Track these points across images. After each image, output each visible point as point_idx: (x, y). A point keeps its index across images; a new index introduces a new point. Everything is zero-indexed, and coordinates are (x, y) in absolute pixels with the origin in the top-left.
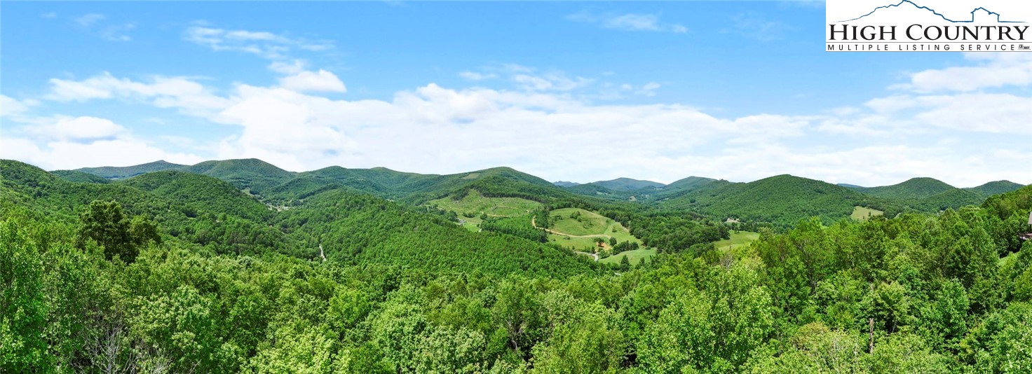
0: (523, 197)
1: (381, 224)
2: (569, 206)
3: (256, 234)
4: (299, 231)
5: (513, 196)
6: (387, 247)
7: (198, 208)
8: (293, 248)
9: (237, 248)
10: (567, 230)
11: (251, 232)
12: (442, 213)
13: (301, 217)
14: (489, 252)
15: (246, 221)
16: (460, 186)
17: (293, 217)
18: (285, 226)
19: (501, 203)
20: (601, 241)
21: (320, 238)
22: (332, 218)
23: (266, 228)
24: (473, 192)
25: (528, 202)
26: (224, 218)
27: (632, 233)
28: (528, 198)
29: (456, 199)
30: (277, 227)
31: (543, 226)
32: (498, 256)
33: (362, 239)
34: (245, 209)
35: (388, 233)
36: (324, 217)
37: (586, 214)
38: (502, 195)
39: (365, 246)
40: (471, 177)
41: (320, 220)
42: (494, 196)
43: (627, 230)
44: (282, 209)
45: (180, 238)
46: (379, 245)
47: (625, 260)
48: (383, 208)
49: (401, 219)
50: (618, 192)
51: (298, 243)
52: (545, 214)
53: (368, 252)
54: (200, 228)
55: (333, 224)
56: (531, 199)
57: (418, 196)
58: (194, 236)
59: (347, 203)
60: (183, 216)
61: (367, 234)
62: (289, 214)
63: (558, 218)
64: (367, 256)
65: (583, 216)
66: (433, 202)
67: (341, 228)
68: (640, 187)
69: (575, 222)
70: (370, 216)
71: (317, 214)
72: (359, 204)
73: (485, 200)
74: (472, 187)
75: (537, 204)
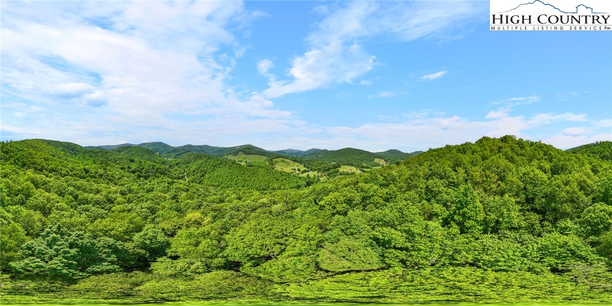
0: (259, 154)
1: (211, 164)
2: (279, 158)
3: (157, 169)
4: (176, 168)
5: (256, 154)
6: (215, 174)
7: (136, 159)
8: (173, 175)
9: (149, 175)
10: (281, 166)
11: (155, 168)
12: (230, 160)
13: (177, 162)
14: (260, 175)
15: (154, 164)
16: (235, 151)
17: (173, 162)
18: (171, 166)
19: (252, 157)
20: (295, 170)
21: (184, 170)
22: (189, 163)
23: (162, 167)
24: (240, 153)
25: (262, 156)
26: (145, 162)
27: (304, 166)
28: (261, 155)
29: (234, 155)
30: (168, 166)
31: (272, 164)
32: (265, 176)
33: (203, 171)
34: (155, 159)
35: (215, 168)
36: (186, 162)
37: (286, 160)
38: (252, 154)
39: (205, 173)
40: (237, 148)
41: (184, 163)
42: (248, 154)
43: (303, 166)
44: (170, 159)
45: (124, 171)
46: (212, 173)
47: (308, 175)
48: (210, 158)
49: (219, 162)
50: (289, 154)
51: (175, 172)
52: (272, 161)
53: (207, 176)
54: (134, 166)
55: (190, 165)
56: (263, 155)
57: (220, 155)
58: (131, 170)
59: (195, 156)
60: (129, 161)
61: (205, 169)
62: (172, 161)
63: (276, 162)
64: (207, 178)
65: (285, 161)
66: (226, 157)
67: (193, 167)
68: (295, 152)
69: (283, 163)
70: (205, 161)
71: (183, 161)
72: (200, 157)
73: (245, 156)
74: (240, 151)
75: (265, 157)
